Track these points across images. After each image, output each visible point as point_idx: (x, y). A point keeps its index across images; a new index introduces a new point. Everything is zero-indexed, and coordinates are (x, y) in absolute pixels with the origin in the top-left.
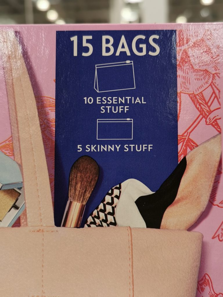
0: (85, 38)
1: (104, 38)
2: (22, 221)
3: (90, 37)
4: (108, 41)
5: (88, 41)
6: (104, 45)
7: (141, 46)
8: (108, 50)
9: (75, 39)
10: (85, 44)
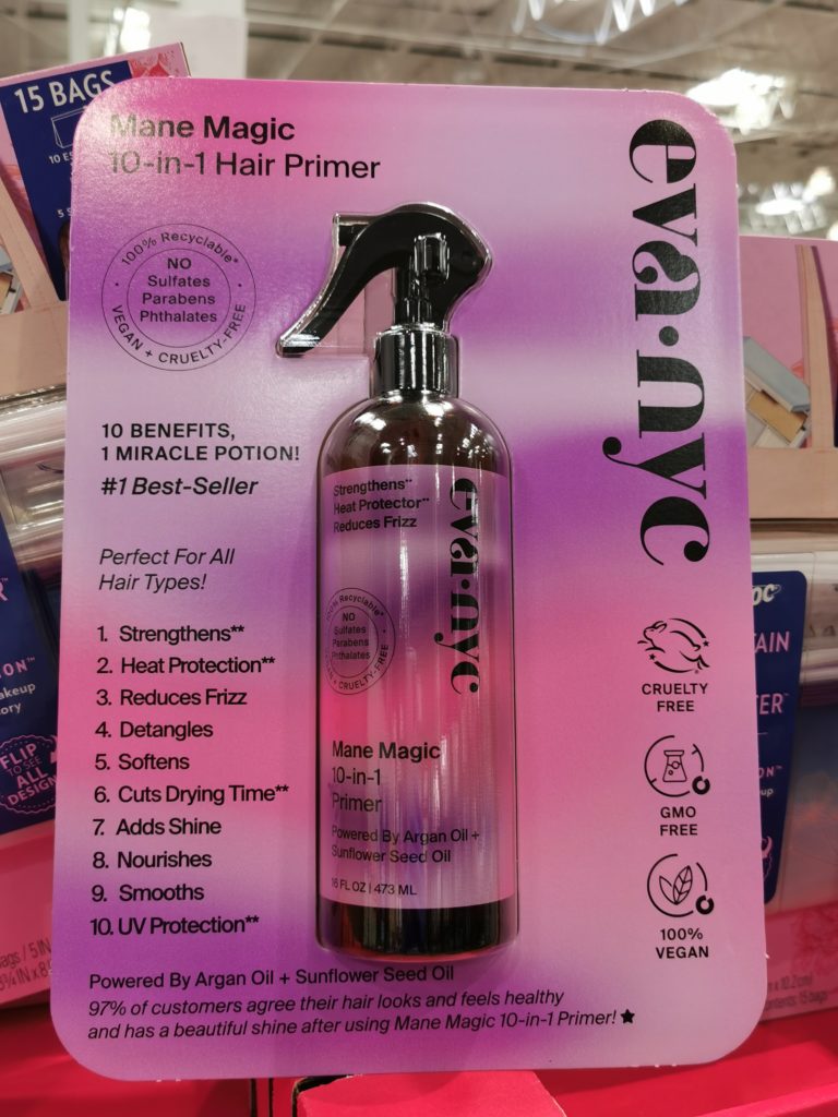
0: (31, 90)
1: (52, 85)
2: (24, 303)
3: (36, 88)
4: (57, 88)
5: (35, 93)
6: (54, 94)
7: (95, 86)
8: (59, 98)
9: (19, 93)
10: (33, 97)
